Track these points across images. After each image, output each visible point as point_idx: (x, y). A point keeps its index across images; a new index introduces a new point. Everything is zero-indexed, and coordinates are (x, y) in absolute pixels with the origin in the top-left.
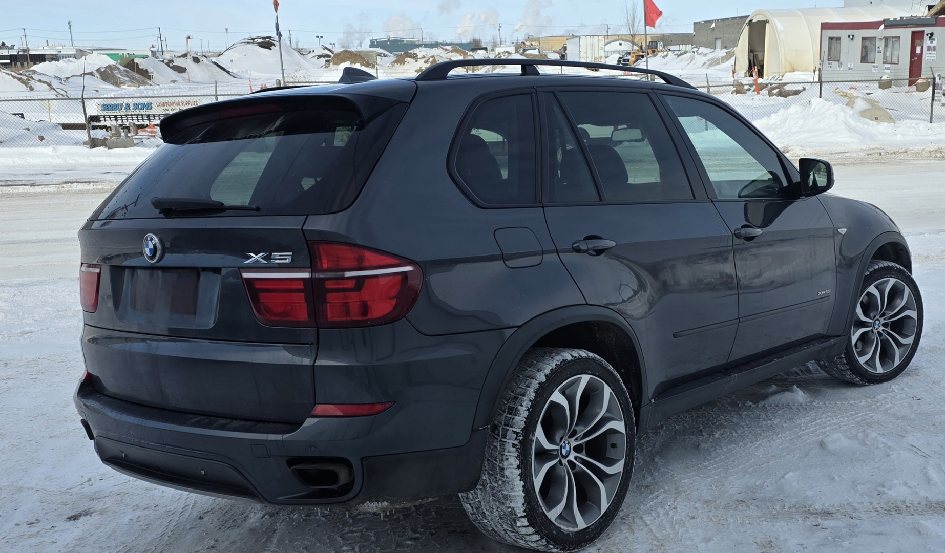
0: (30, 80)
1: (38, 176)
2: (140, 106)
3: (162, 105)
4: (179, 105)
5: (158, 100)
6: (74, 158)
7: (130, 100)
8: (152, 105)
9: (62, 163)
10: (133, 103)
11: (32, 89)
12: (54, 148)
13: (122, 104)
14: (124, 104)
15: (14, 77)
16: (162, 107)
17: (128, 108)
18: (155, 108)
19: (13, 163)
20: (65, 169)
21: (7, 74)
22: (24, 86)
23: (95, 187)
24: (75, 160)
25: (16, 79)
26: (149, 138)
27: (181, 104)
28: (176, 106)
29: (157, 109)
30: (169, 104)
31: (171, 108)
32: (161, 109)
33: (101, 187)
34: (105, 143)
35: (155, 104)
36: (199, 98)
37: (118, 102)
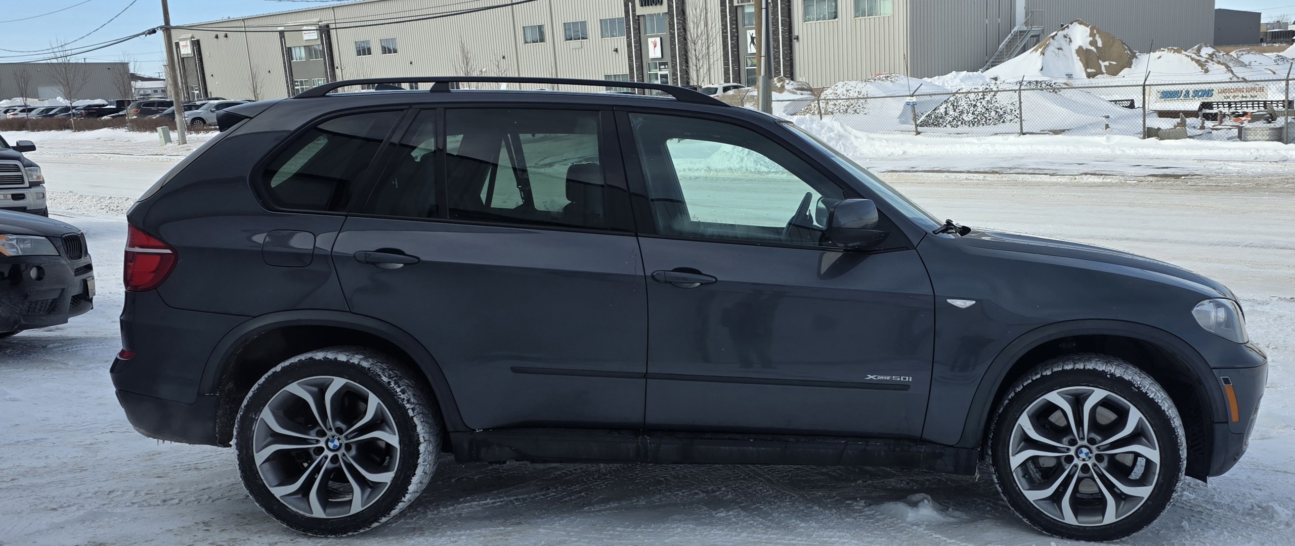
0: (1208, 62)
1: (1072, 166)
2: (1200, 93)
3: (1224, 92)
4: (1243, 92)
5: (1220, 86)
6: (1123, 149)
7: (1191, 86)
8: (1213, 92)
9: (1110, 153)
10: (1193, 90)
11: (1207, 71)
12: (1108, 138)
13: (1182, 91)
14: (1184, 92)
15: (1193, 59)
16: (1224, 94)
17: (1187, 95)
18: (1216, 95)
19: (1066, 150)
20: (1102, 159)
21: (1187, 56)
22: (1200, 68)
23: (1105, 180)
24: (1123, 151)
25: (1194, 62)
26: (1230, 129)
27: (1245, 91)
28: (1239, 93)
29: (1218, 97)
30: (1232, 91)
31: (1233, 95)
32: (1221, 96)
33: (1109, 180)
34: (1157, 133)
35: (1217, 91)
36: (1266, 83)
37: (1178, 89)
